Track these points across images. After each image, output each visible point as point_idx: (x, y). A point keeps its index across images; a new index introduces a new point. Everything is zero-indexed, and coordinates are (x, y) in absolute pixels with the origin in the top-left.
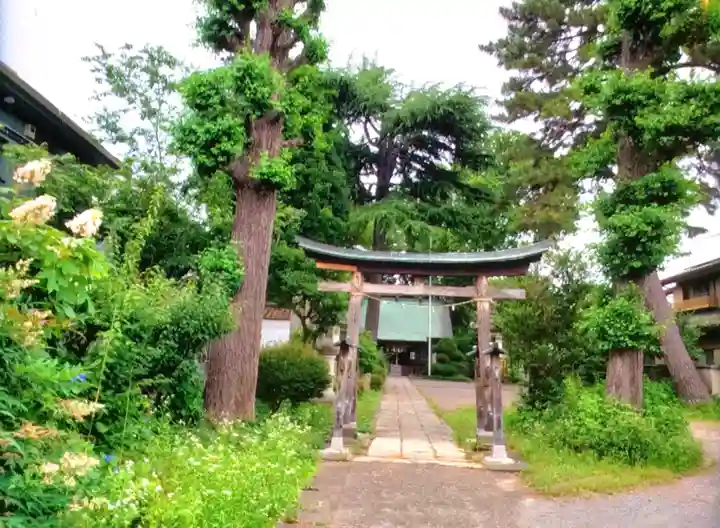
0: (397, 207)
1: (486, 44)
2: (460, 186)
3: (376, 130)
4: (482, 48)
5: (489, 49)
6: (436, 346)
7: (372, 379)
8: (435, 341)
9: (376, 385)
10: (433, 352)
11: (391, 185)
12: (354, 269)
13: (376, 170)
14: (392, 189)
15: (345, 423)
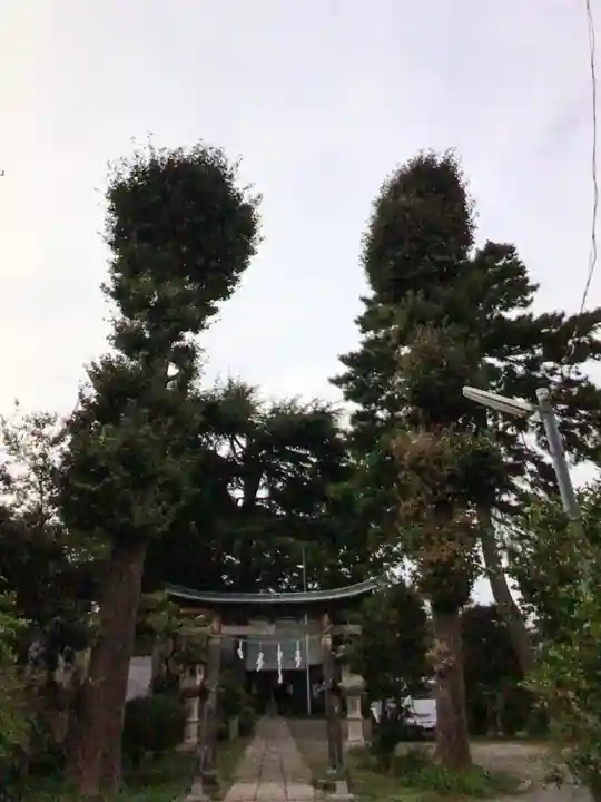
1: (333, 376)
2: (324, 498)
3: (241, 446)
4: (332, 381)
5: (337, 382)
7: (240, 721)
8: (312, 668)
10: (312, 682)
11: (258, 500)
12: (213, 613)
13: (242, 483)
14: (258, 503)
15: (205, 769)
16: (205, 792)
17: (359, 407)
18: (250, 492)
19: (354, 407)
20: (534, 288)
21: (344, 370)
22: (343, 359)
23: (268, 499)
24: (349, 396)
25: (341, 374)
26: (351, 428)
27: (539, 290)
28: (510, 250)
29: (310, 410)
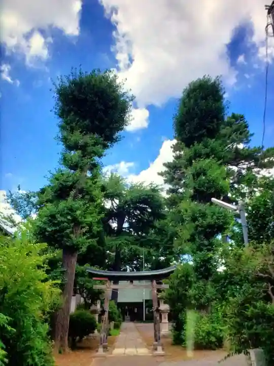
0: (125, 239)
1: (160, 172)
3: (116, 204)
4: (159, 174)
5: (161, 174)
6: (147, 304)
7: (115, 324)
9: (117, 327)
10: (146, 307)
11: (124, 228)
12: (107, 279)
13: (117, 220)
14: (124, 230)
15: (104, 342)
16: (104, 351)
17: (171, 186)
18: (120, 224)
19: (168, 187)
20: (252, 135)
21: (164, 169)
22: (164, 164)
23: (129, 228)
24: (166, 182)
25: (163, 171)
26: (167, 196)
28: (242, 117)
29: (148, 188)
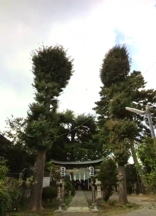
3: (70, 126)
4: (93, 109)
5: (94, 109)
11: (75, 139)
13: (71, 135)
17: (100, 115)
19: (98, 115)
20: (146, 83)
21: (96, 106)
22: (96, 103)
23: (77, 139)
24: (97, 113)
26: (98, 121)
27: (147, 83)
28: (139, 73)
29: (87, 116)
